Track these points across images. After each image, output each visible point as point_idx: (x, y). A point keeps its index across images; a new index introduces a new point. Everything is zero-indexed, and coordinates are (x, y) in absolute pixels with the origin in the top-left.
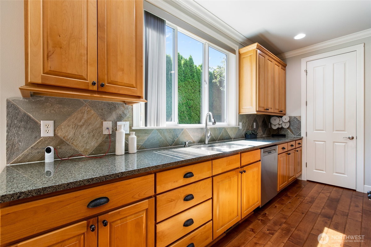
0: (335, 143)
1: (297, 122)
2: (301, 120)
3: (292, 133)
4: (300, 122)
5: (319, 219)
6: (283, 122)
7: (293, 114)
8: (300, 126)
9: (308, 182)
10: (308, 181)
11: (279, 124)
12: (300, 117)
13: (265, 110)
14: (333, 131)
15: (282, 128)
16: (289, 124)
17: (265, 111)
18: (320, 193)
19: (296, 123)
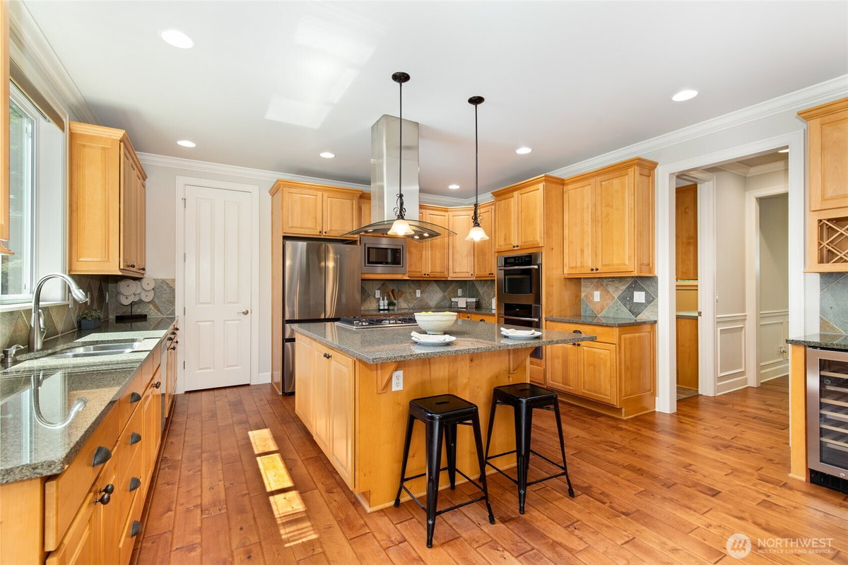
0: (228, 322)
1: (168, 290)
2: (174, 286)
3: (159, 310)
4: (174, 290)
5: (236, 429)
6: (144, 289)
7: (161, 276)
8: (174, 297)
9: (188, 395)
10: (187, 392)
11: (135, 295)
12: (174, 281)
13: (129, 266)
14: (224, 304)
15: (140, 301)
16: (152, 293)
17: (128, 269)
18: (215, 402)
19: (166, 290)
